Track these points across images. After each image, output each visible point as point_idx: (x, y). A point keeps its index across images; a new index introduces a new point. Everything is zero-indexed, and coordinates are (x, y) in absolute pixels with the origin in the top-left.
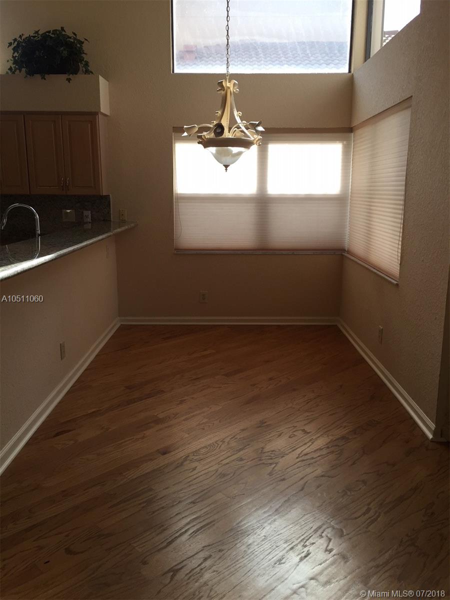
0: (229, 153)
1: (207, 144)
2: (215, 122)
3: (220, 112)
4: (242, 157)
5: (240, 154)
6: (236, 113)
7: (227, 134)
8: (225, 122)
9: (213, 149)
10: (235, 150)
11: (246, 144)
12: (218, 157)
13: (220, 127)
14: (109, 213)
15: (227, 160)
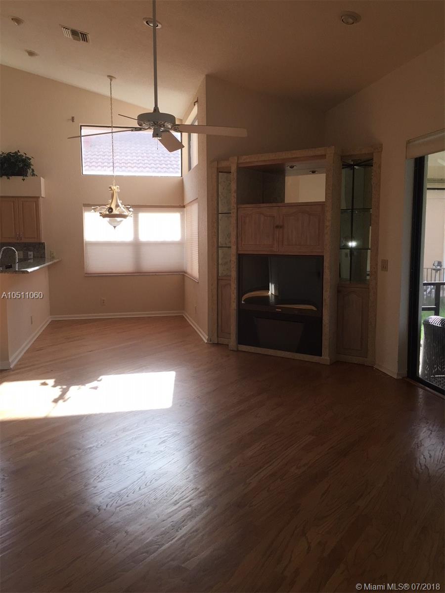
0: (116, 221)
1: (104, 216)
2: (108, 206)
3: (110, 201)
4: (122, 222)
5: (121, 221)
6: (119, 201)
7: (115, 212)
8: (113, 206)
9: (108, 219)
10: (119, 219)
11: (125, 216)
12: (110, 223)
13: (111, 209)
14: (44, 253)
15: (115, 224)
